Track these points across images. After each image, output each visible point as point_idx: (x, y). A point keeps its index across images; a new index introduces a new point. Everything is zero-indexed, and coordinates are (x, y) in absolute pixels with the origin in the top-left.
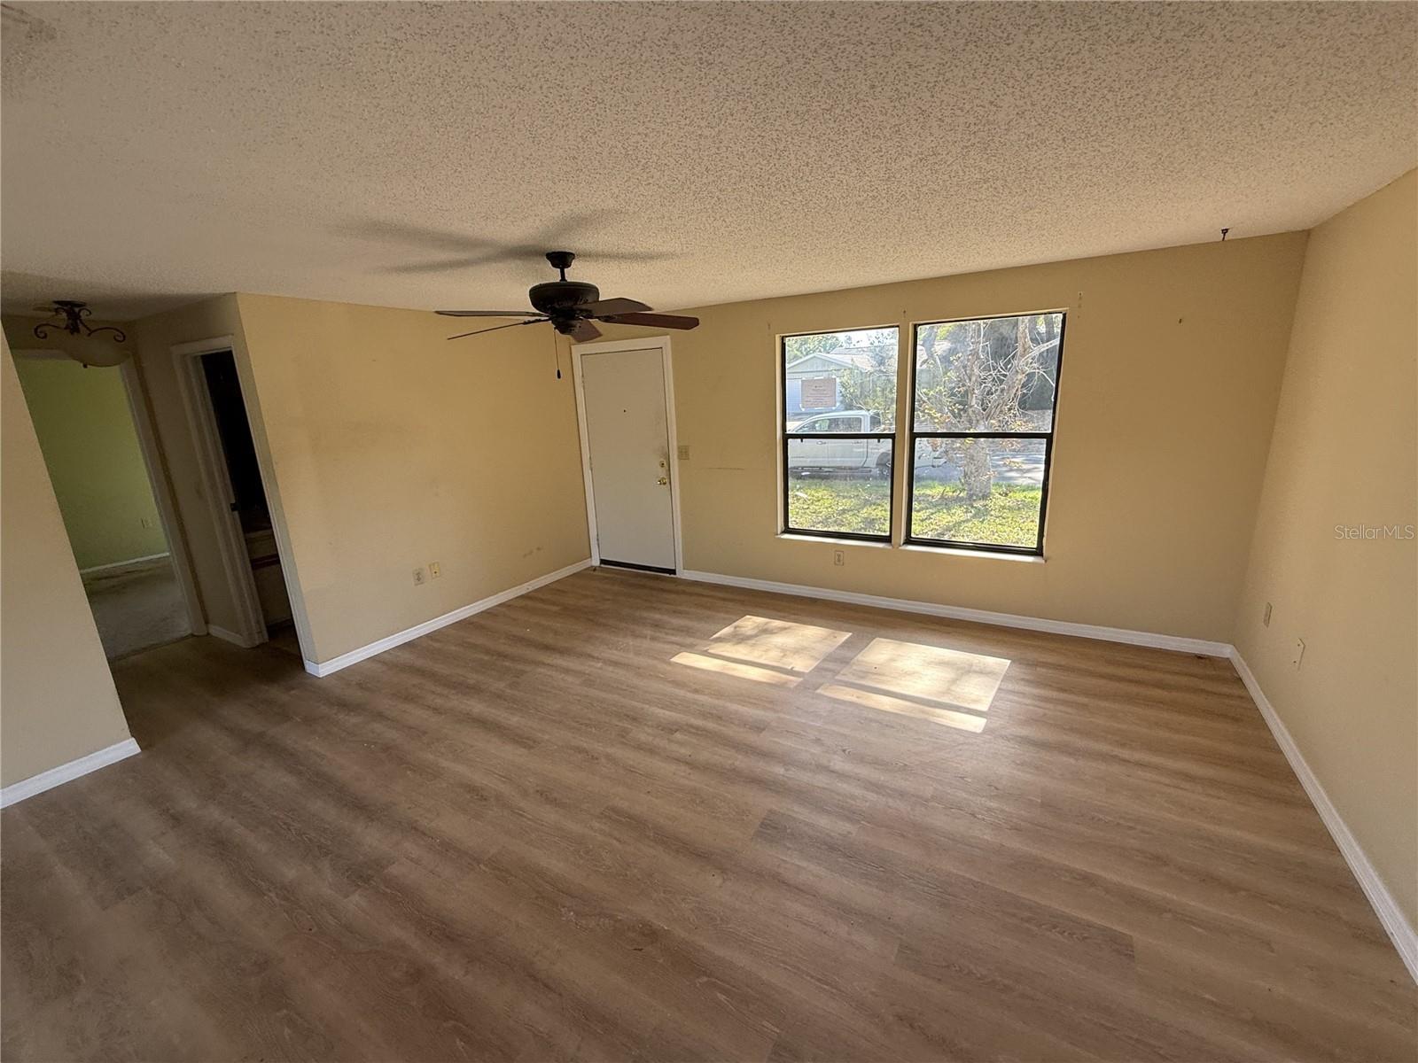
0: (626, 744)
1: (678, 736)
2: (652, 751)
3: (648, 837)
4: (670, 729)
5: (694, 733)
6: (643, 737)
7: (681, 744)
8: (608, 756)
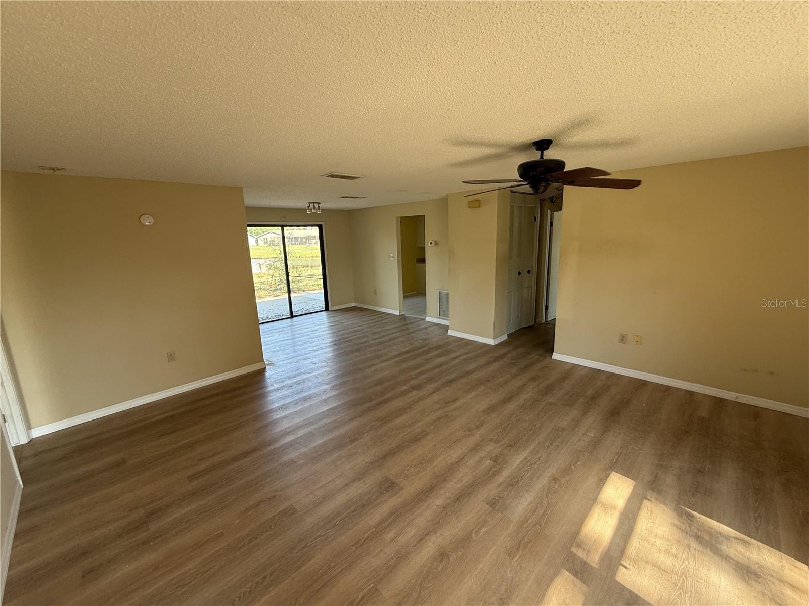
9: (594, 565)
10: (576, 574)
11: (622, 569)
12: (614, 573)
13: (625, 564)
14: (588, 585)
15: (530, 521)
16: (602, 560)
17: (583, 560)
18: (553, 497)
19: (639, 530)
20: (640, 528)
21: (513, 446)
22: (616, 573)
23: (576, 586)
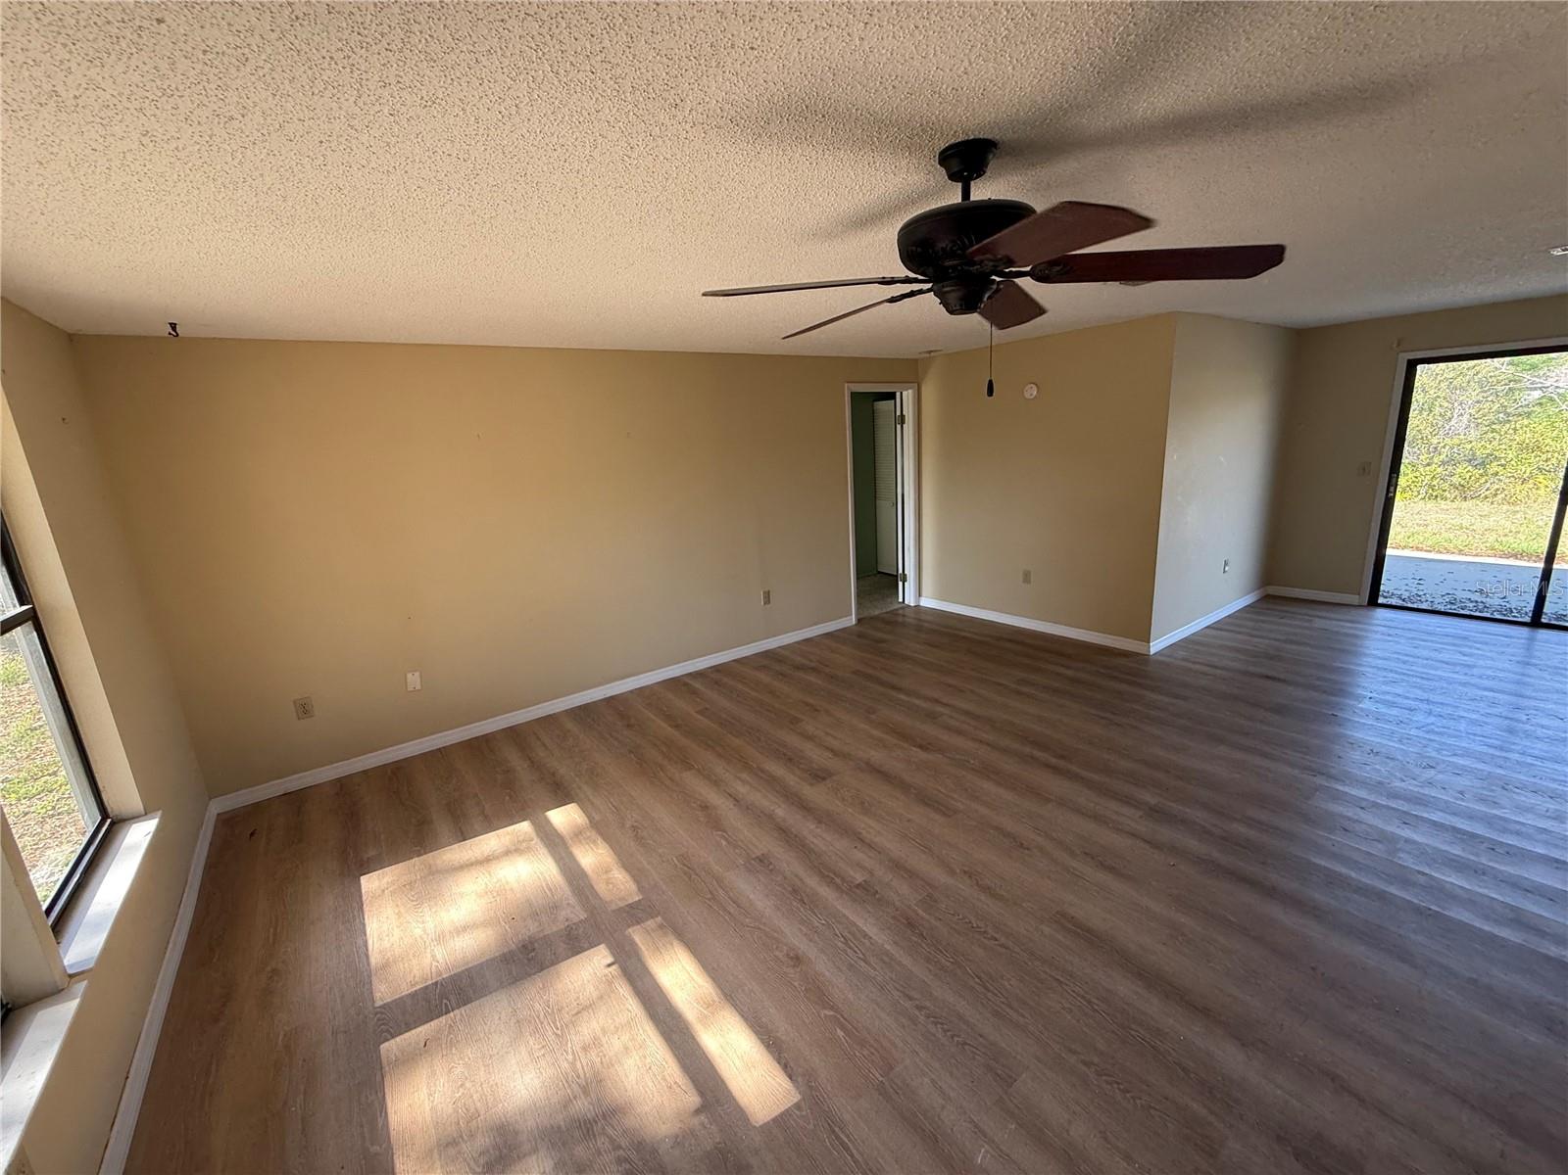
0: (929, 885)
1: (859, 878)
2: (898, 867)
3: (915, 789)
4: (865, 893)
5: (838, 876)
6: (904, 888)
7: (860, 866)
8: (952, 872)
9: (630, 930)
10: (630, 906)
11: (610, 960)
12: (610, 948)
13: (614, 967)
14: (614, 911)
15: (721, 891)
16: (633, 944)
17: (643, 922)
18: (755, 937)
19: (648, 1028)
20: (650, 1032)
21: (907, 925)
22: (610, 949)
23: (620, 899)
